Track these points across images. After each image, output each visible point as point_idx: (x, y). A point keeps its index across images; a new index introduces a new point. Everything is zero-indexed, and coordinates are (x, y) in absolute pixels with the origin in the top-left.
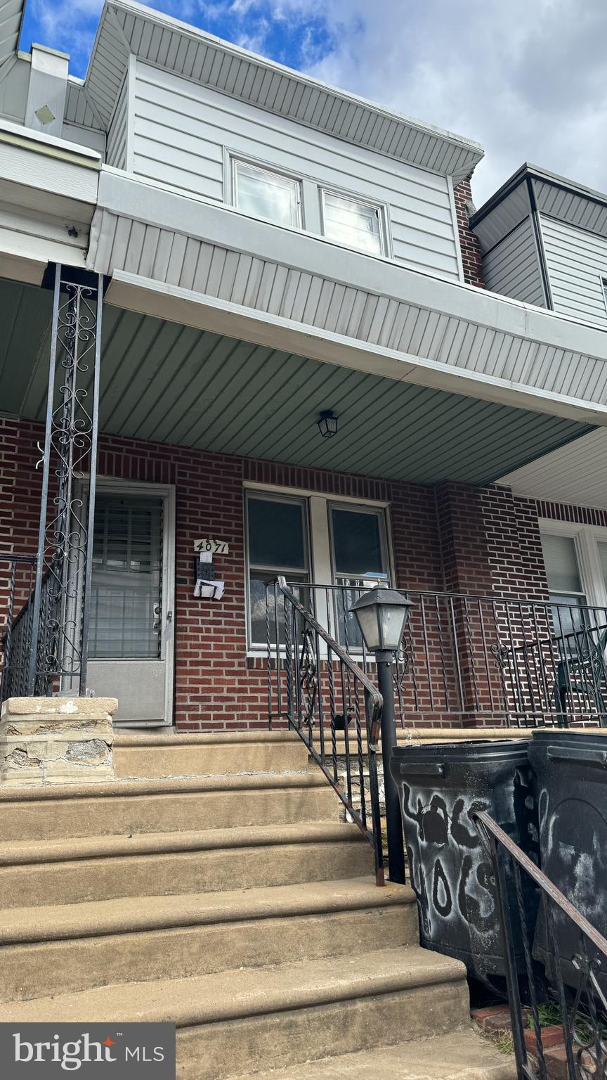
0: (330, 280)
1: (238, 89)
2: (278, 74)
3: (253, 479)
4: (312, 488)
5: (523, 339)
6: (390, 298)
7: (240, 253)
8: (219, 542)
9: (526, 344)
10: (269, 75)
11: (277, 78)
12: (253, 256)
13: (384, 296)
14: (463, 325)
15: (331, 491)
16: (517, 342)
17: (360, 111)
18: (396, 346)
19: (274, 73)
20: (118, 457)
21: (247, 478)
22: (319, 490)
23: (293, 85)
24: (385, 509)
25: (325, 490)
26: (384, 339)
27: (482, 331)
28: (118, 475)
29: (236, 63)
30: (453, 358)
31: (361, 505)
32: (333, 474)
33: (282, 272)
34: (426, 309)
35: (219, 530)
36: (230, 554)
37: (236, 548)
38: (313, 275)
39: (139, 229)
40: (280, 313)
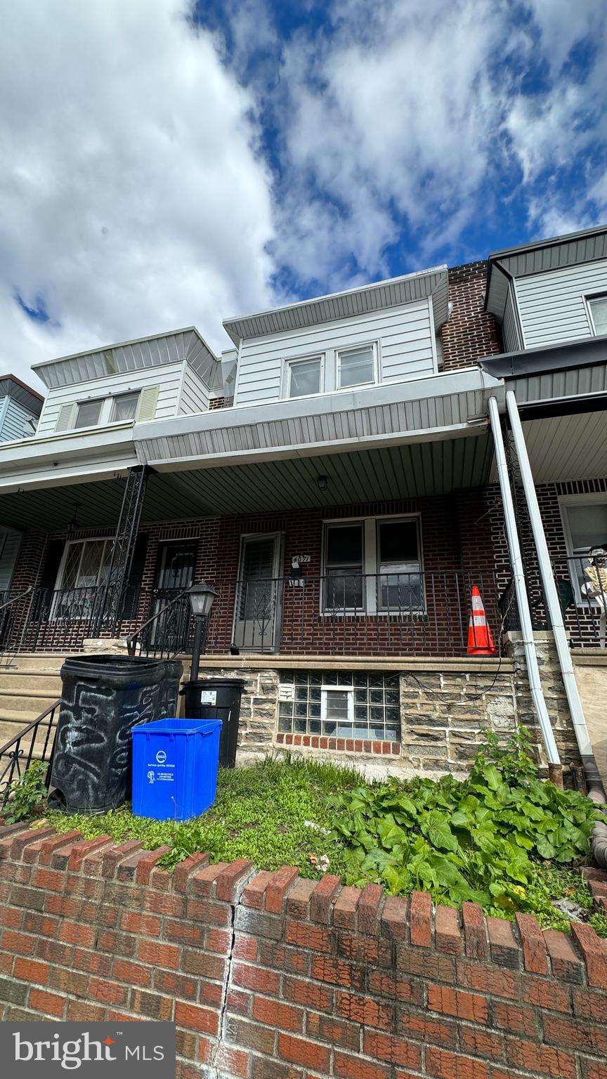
0: (230, 428)
1: (290, 325)
2: (303, 306)
3: (327, 518)
4: (363, 515)
5: (354, 411)
6: (262, 423)
7: (187, 434)
8: (305, 556)
9: (358, 414)
10: (299, 310)
11: (304, 309)
12: (193, 433)
13: (259, 423)
14: (310, 420)
15: (376, 514)
16: (351, 416)
17: (354, 297)
18: (277, 444)
19: (301, 307)
20: (259, 523)
21: (323, 518)
22: (368, 515)
23: (308, 308)
24: (418, 517)
25: (372, 515)
26: (269, 443)
27: (323, 418)
28: (259, 531)
29: (282, 315)
30: (313, 438)
31: (404, 517)
32: (390, 502)
33: (207, 434)
34: (284, 420)
35: (306, 550)
36: (311, 562)
37: (316, 558)
38: (221, 429)
39: (149, 442)
40: (214, 452)
